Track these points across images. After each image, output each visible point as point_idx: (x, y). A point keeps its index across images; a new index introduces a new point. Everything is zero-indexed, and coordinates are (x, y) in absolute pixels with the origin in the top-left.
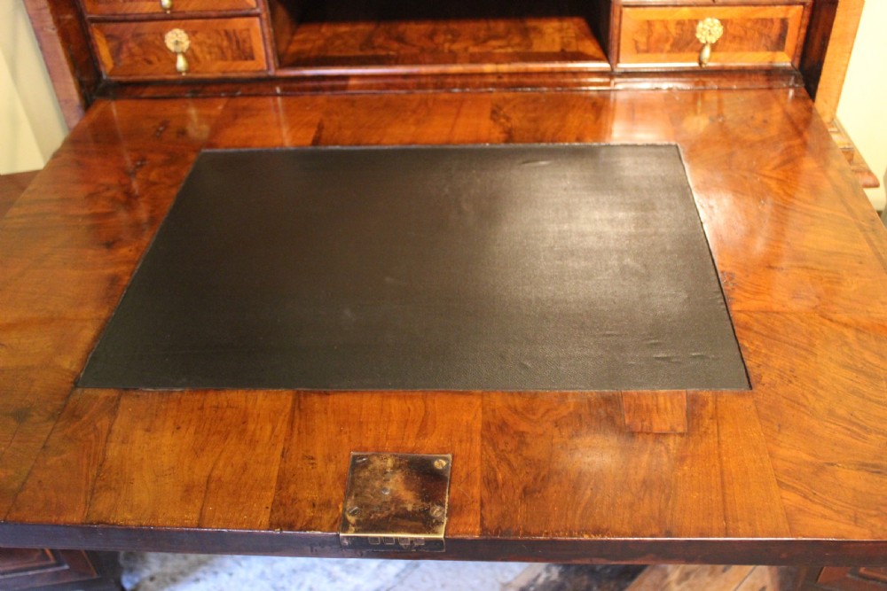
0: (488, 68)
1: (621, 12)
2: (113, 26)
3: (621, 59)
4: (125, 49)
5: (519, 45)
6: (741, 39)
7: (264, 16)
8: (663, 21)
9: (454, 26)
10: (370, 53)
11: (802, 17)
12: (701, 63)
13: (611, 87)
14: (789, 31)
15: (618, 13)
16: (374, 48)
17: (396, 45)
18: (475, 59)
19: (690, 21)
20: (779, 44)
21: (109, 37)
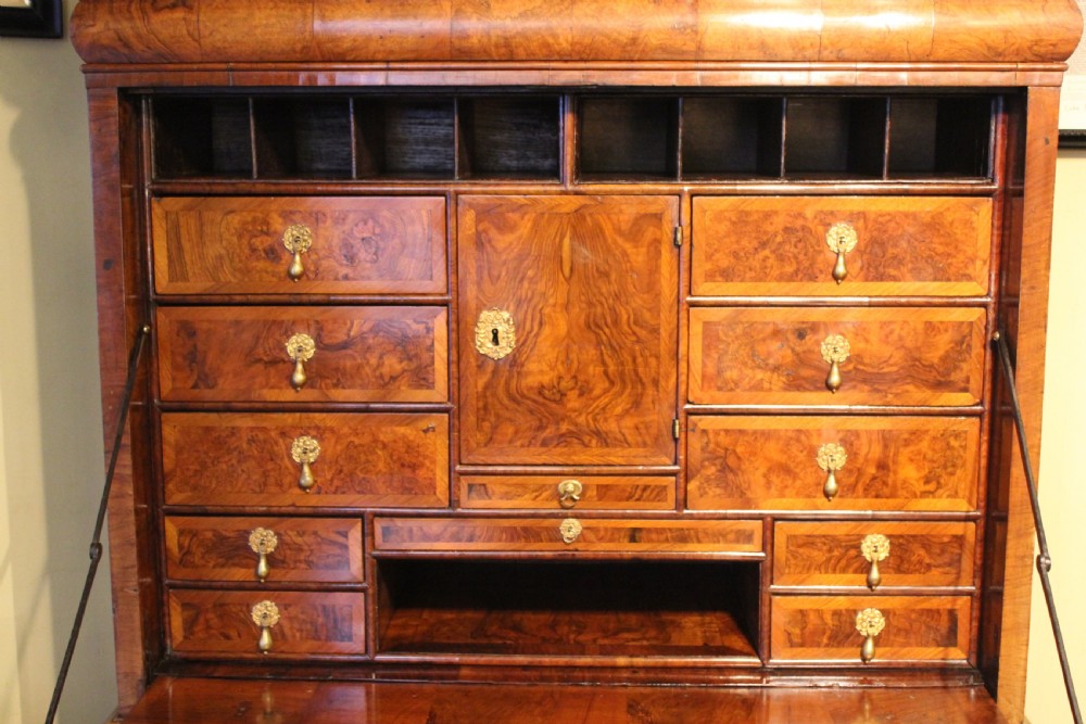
0: (622, 661)
1: (770, 600)
2: (194, 593)
3: (773, 655)
4: (202, 619)
5: (656, 638)
6: (907, 632)
7: (370, 591)
8: (818, 611)
9: (578, 617)
10: (484, 641)
11: (972, 608)
12: (864, 659)
13: (764, 684)
14: (959, 624)
15: (767, 602)
16: (486, 636)
17: (513, 634)
18: (604, 651)
19: (847, 610)
20: (950, 639)
21: (185, 606)
